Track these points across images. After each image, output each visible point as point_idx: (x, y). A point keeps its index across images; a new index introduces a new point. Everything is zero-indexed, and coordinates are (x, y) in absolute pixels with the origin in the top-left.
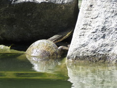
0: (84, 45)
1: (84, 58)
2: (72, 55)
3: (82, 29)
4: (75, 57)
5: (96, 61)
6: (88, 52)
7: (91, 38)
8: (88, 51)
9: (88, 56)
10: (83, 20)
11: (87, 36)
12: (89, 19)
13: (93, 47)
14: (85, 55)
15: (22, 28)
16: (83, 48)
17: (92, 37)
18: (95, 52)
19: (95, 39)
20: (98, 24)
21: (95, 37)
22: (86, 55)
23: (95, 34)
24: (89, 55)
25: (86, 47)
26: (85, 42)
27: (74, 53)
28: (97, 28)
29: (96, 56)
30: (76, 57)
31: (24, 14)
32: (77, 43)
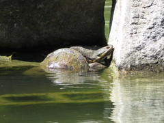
0: (139, 48)
1: (142, 67)
2: (124, 64)
3: (133, 23)
4: (129, 66)
5: (160, 71)
6: (147, 58)
7: (148, 37)
8: (145, 56)
9: (147, 65)
10: (132, 11)
11: (142, 34)
12: (140, 9)
13: (153, 50)
14: (142, 63)
15: (27, 28)
16: (138, 53)
17: (148, 35)
18: (156, 58)
19: (154, 37)
20: (154, 15)
21: (153, 35)
22: (145, 62)
23: (152, 30)
24: (149, 62)
25: (142, 51)
26: (141, 44)
27: (127, 60)
28: (155, 21)
29: (159, 63)
30: (131, 66)
31: (32, 6)
32: (129, 46)
